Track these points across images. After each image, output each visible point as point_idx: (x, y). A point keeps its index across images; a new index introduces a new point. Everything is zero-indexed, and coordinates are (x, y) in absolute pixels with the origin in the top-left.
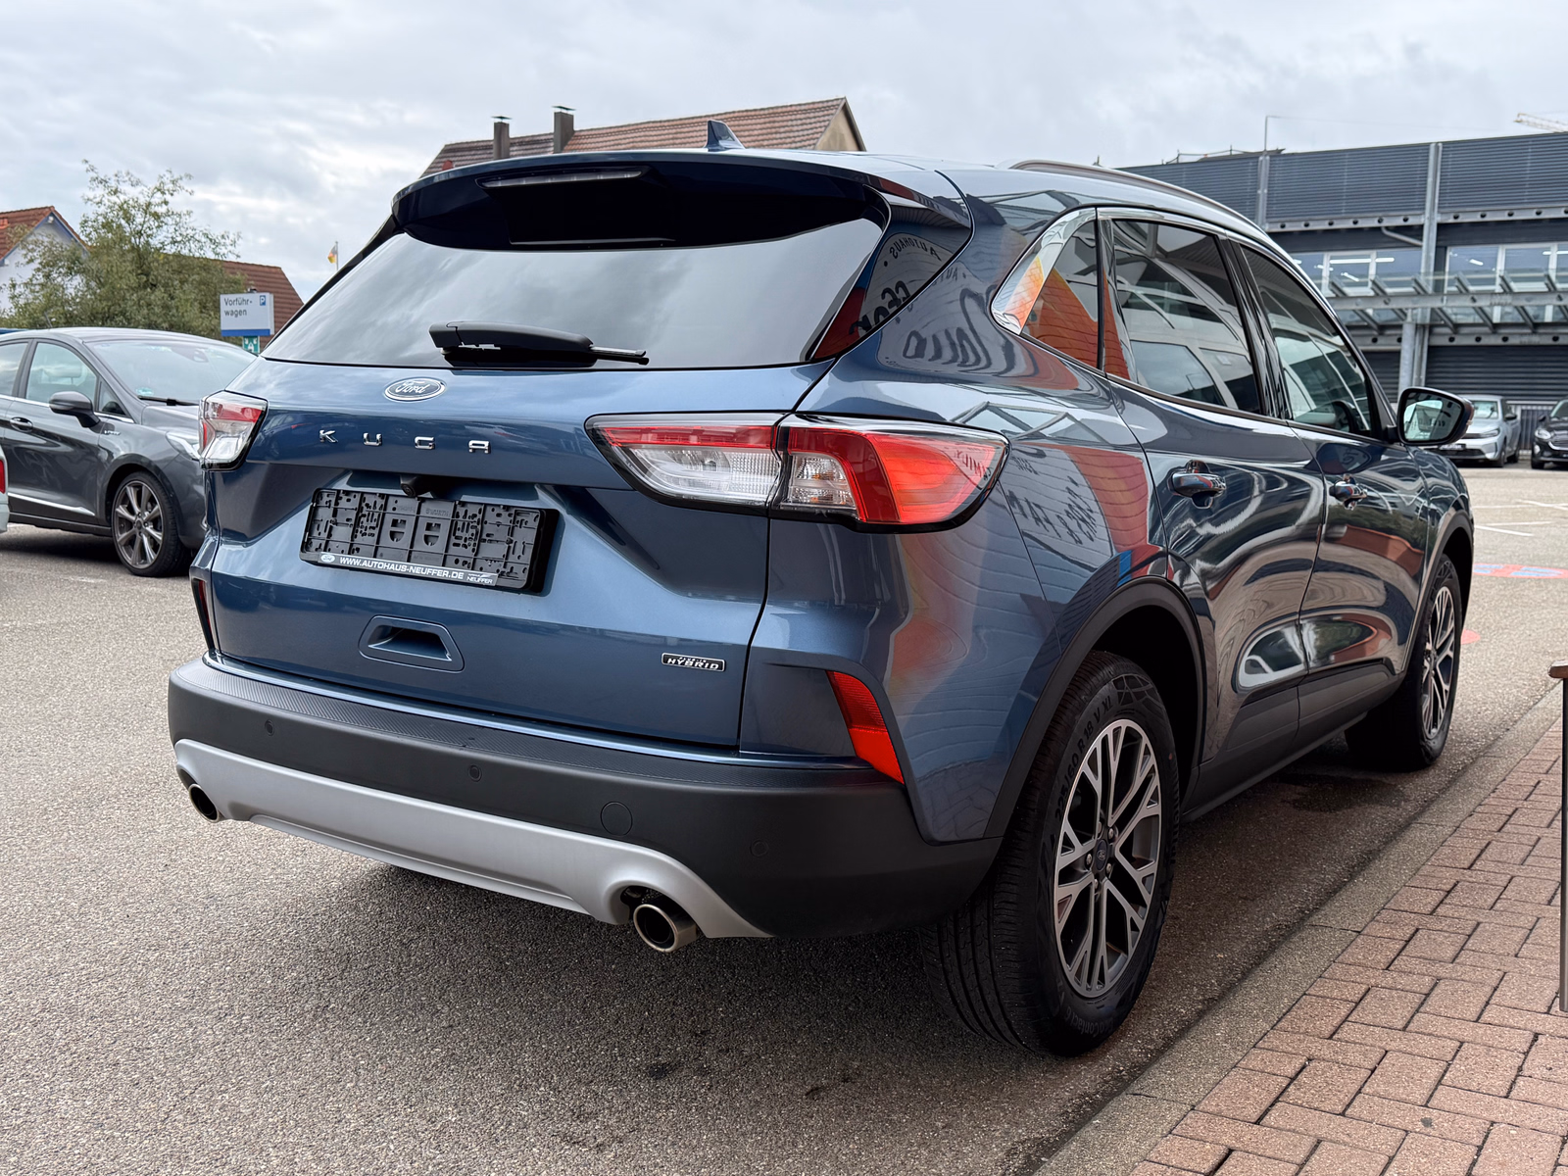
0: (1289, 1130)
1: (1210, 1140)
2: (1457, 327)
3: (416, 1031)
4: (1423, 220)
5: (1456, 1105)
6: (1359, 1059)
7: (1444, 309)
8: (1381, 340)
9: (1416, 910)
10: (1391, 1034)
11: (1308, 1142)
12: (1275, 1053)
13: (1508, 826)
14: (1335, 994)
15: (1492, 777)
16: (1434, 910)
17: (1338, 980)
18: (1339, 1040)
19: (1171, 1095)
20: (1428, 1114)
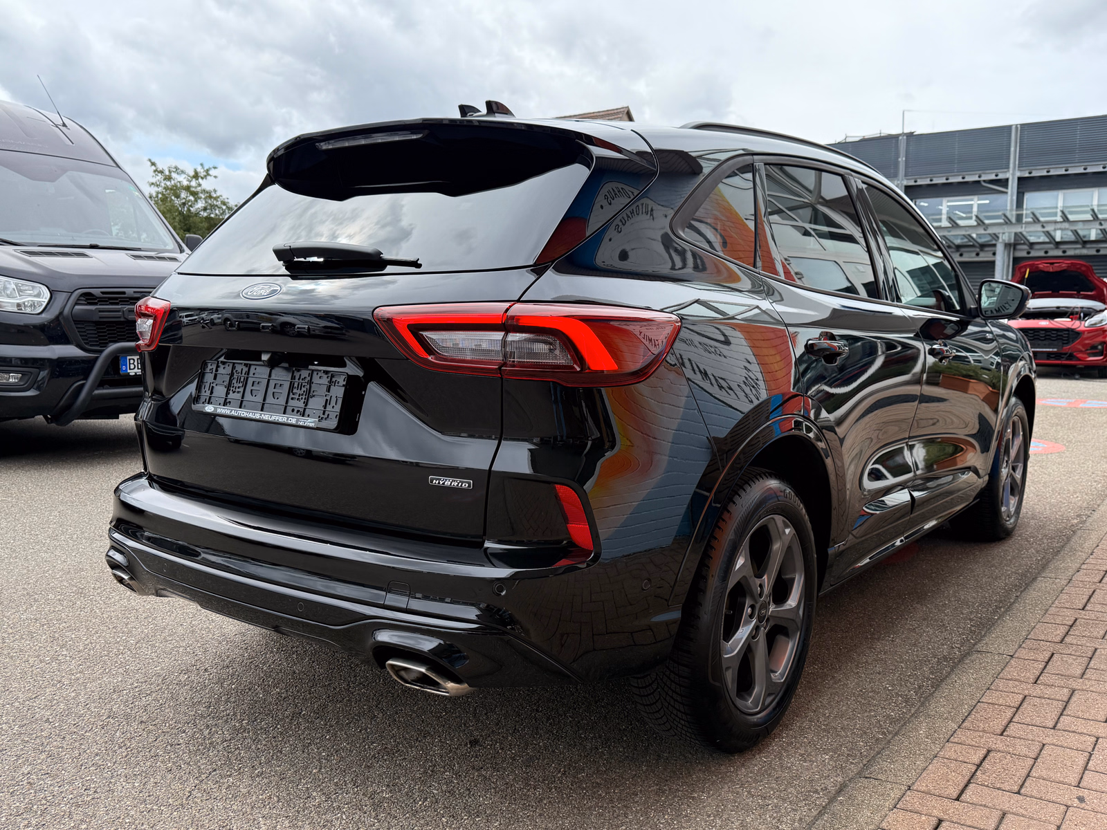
0: (981, 805)
1: (925, 813)
2: (1032, 245)
3: (361, 731)
4: (1008, 175)
5: (1099, 786)
6: (1024, 751)
7: (1024, 233)
8: (982, 254)
9: (1050, 640)
10: (1046, 732)
11: (998, 814)
12: (964, 747)
13: (1105, 580)
14: (1001, 702)
15: (1088, 545)
16: (1063, 640)
17: (1002, 691)
18: (1008, 736)
19: (891, 778)
20: (1081, 793)
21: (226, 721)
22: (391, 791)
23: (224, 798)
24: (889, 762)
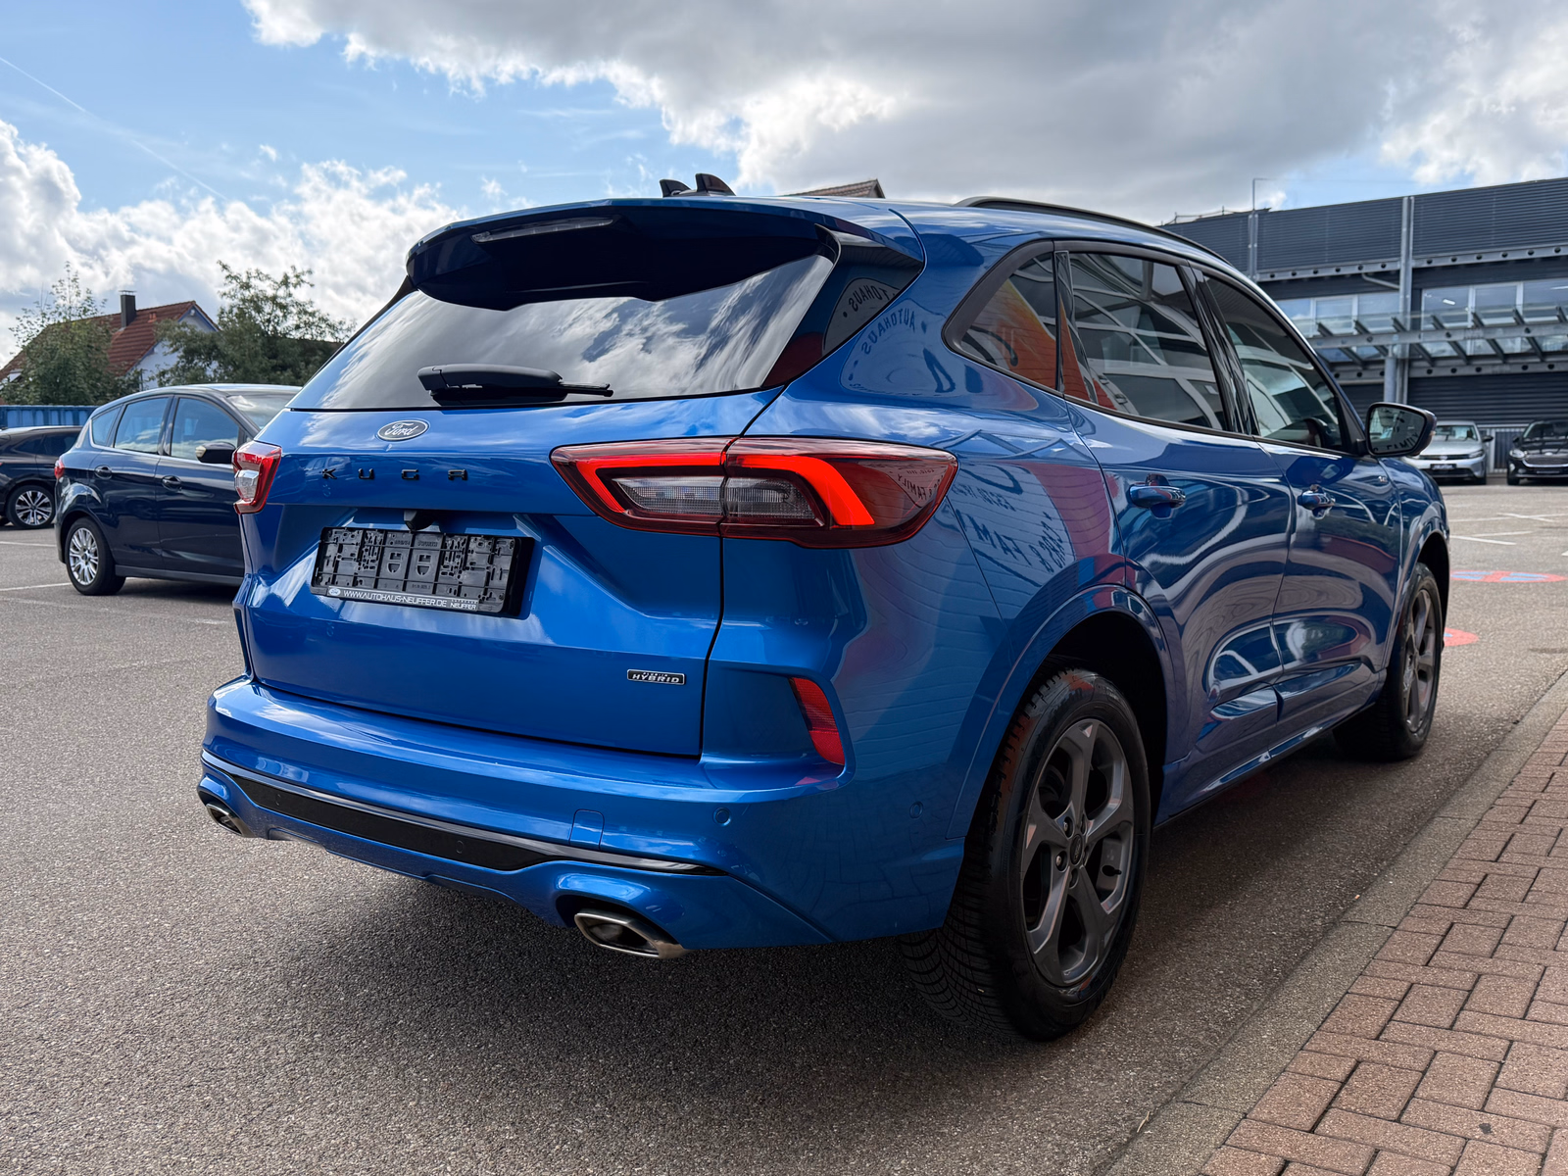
0: (1345, 1139)
1: (1265, 1151)
2: (1433, 360)
4: (1400, 265)
5: (1512, 1110)
6: (1409, 1061)
7: (1422, 344)
8: (1365, 374)
9: (1449, 904)
10: (1439, 1034)
11: (1366, 1152)
12: (1323, 1056)
13: (1529, 819)
14: (1378, 992)
15: (1508, 770)
16: (1466, 905)
17: (1379, 977)
18: (1386, 1040)
19: (1221, 1103)
20: (1485, 1119)
21: (291, 1036)
22: (516, 1132)
23: (282, 1144)
24: (1219, 1080)
